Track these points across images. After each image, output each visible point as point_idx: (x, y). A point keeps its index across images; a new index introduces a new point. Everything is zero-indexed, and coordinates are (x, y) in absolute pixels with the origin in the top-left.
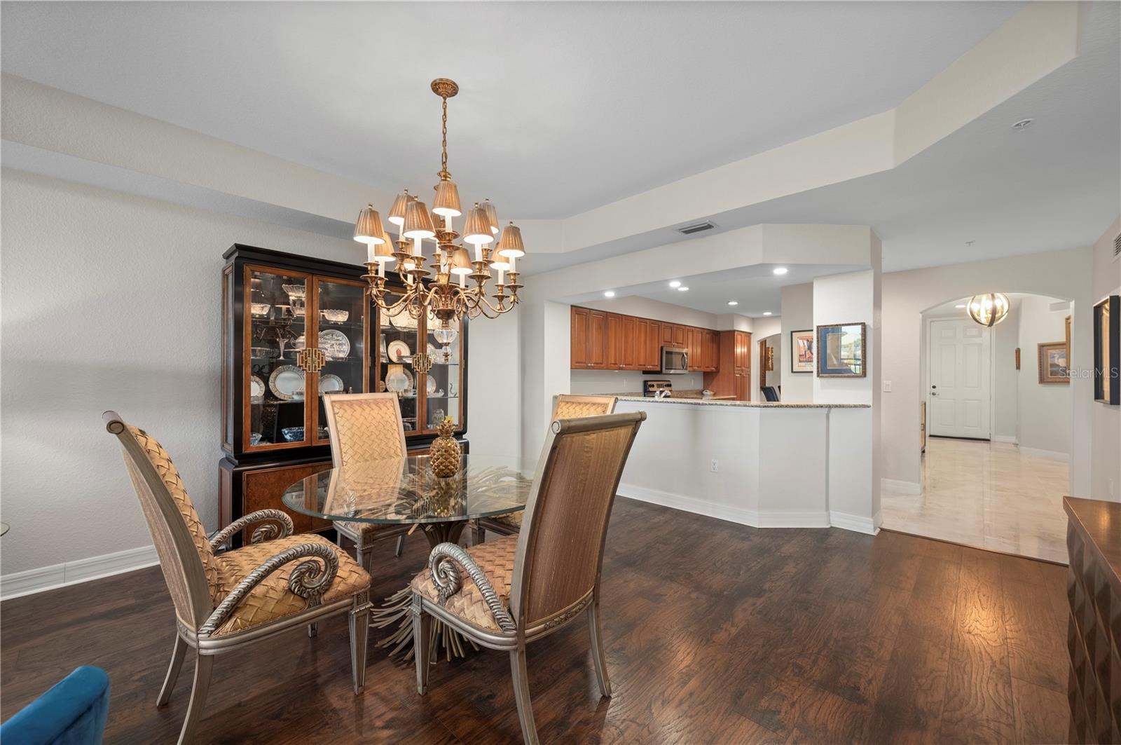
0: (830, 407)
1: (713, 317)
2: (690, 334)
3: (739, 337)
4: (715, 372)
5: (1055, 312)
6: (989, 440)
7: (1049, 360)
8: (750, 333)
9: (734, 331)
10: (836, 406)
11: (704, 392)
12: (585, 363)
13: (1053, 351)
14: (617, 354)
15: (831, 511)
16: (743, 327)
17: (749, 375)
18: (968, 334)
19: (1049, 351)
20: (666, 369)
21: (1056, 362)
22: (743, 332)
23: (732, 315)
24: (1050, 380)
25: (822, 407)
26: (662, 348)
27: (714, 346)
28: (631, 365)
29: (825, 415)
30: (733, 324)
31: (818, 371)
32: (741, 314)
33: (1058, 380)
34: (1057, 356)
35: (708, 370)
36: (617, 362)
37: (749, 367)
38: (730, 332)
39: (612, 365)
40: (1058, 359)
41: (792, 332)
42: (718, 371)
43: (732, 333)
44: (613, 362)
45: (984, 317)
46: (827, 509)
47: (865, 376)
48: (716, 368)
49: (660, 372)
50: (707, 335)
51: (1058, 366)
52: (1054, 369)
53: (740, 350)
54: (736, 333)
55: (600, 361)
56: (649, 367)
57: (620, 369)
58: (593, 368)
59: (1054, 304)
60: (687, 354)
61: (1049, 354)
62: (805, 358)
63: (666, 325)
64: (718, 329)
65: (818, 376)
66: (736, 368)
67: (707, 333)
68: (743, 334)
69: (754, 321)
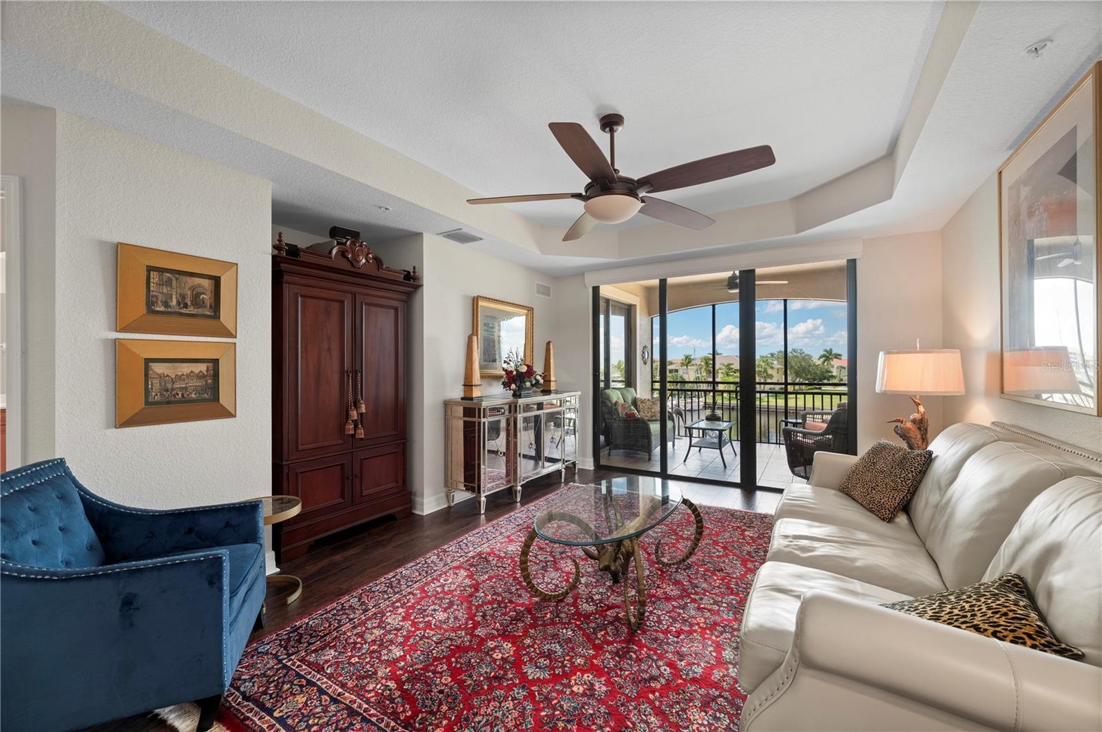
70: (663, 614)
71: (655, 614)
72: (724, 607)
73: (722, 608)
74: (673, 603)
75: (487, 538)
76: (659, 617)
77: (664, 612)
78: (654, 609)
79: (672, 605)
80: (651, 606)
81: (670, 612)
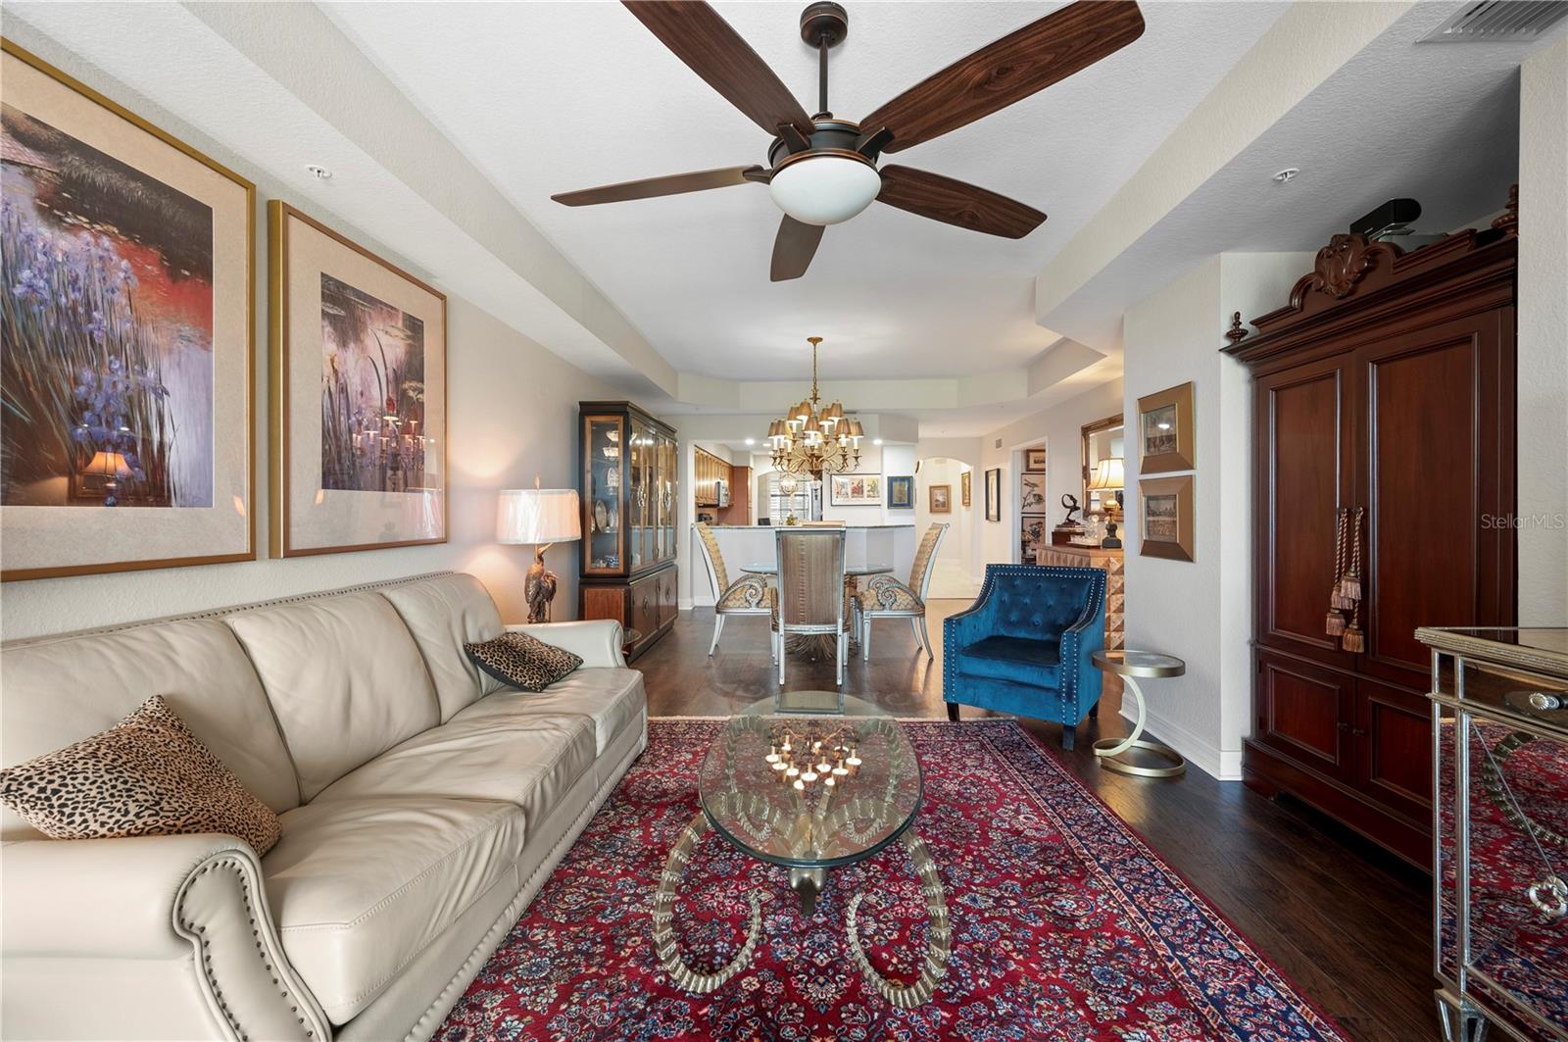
7: (935, 496)
19: (935, 491)
21: (938, 498)
24: (935, 510)
31: (888, 505)
33: (939, 510)
40: (939, 496)
61: (934, 493)
65: (888, 508)
70: (717, 856)
71: (727, 851)
72: (628, 895)
73: (632, 892)
74: (707, 875)
75: (1136, 890)
76: (721, 849)
77: (717, 858)
78: (730, 858)
79: (706, 872)
80: (736, 861)
81: (709, 861)
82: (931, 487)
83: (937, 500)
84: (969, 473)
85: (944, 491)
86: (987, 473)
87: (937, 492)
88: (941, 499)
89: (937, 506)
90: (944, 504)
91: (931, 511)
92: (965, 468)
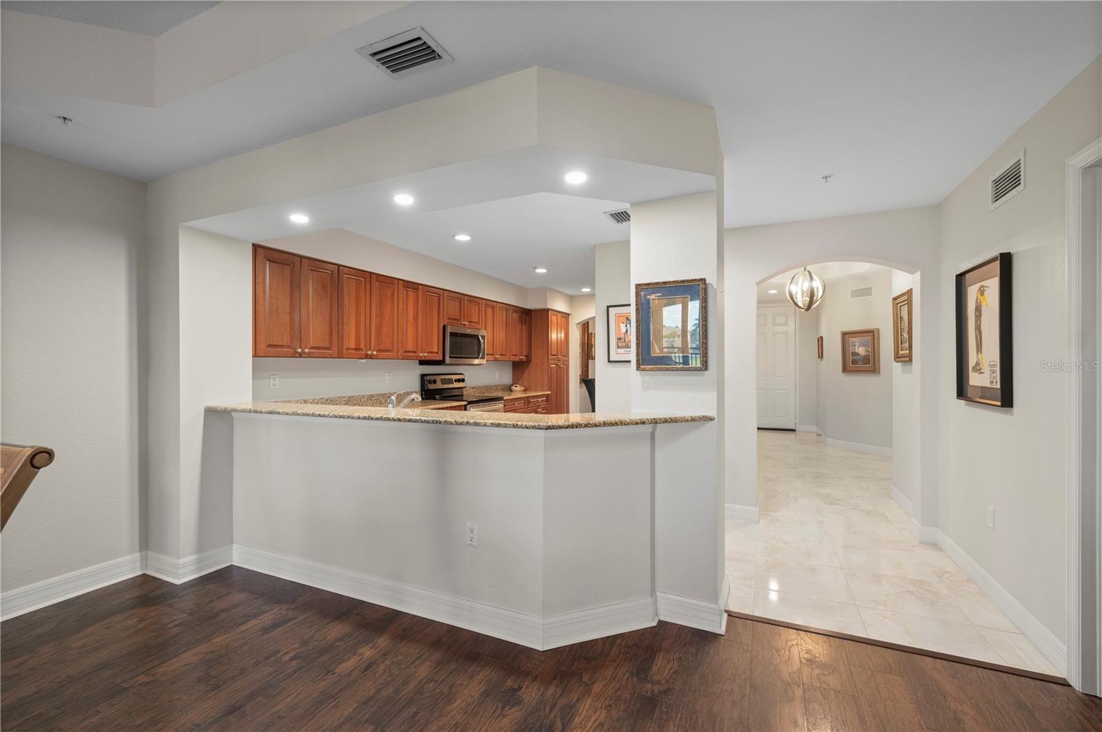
0: (655, 422)
1: (522, 290)
2: (490, 310)
3: (554, 318)
4: (525, 362)
5: (855, 299)
6: (794, 430)
7: (851, 348)
8: (568, 315)
9: (548, 310)
10: (666, 421)
11: (513, 388)
12: (289, 347)
13: (854, 340)
14: (362, 335)
15: (658, 594)
16: (559, 305)
17: (567, 366)
18: (776, 322)
19: (851, 339)
20: (450, 357)
21: (857, 350)
22: (559, 312)
23: (544, 290)
24: (852, 369)
25: (643, 423)
26: (444, 327)
27: (524, 327)
28: (390, 351)
29: (649, 436)
30: (546, 303)
31: (638, 361)
32: (555, 288)
33: (858, 369)
34: (857, 344)
35: (516, 359)
36: (362, 347)
37: (567, 355)
38: (542, 310)
39: (353, 351)
40: (858, 347)
41: (608, 307)
42: (529, 361)
43: (544, 313)
44: (353, 347)
45: (802, 300)
46: (653, 592)
47: (706, 369)
48: (527, 356)
49: (441, 362)
50: (514, 314)
51: (859, 354)
52: (855, 358)
53: (555, 335)
54: (550, 312)
55: (326, 344)
56: (424, 355)
57: (367, 357)
58: (310, 355)
59: (854, 291)
60: (483, 337)
61: (850, 342)
62: (623, 343)
63: (452, 294)
64: (529, 307)
65: (638, 368)
66: (550, 357)
67: (515, 312)
68: (559, 315)
69: (572, 299)
82: (844, 334)
83: (855, 354)
84: (909, 292)
85: (869, 338)
86: (960, 278)
87: (856, 340)
88: (861, 351)
89: (854, 362)
90: (866, 360)
91: (845, 370)
92: (902, 281)
